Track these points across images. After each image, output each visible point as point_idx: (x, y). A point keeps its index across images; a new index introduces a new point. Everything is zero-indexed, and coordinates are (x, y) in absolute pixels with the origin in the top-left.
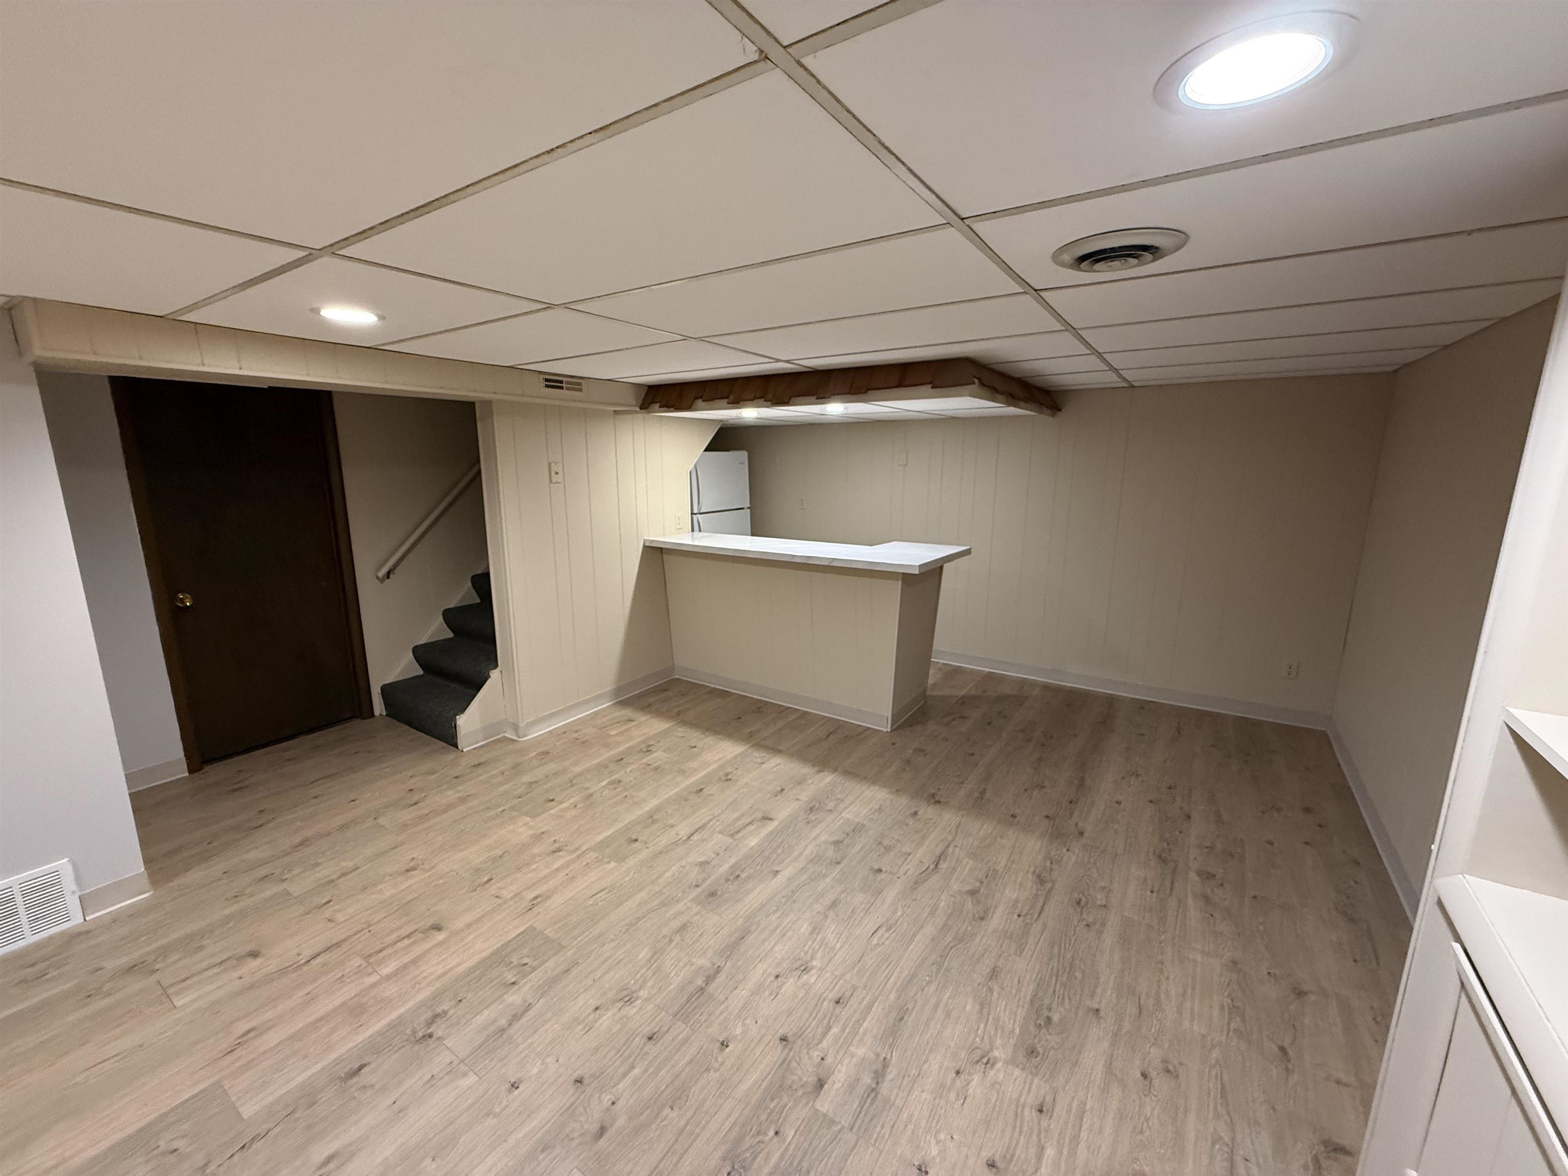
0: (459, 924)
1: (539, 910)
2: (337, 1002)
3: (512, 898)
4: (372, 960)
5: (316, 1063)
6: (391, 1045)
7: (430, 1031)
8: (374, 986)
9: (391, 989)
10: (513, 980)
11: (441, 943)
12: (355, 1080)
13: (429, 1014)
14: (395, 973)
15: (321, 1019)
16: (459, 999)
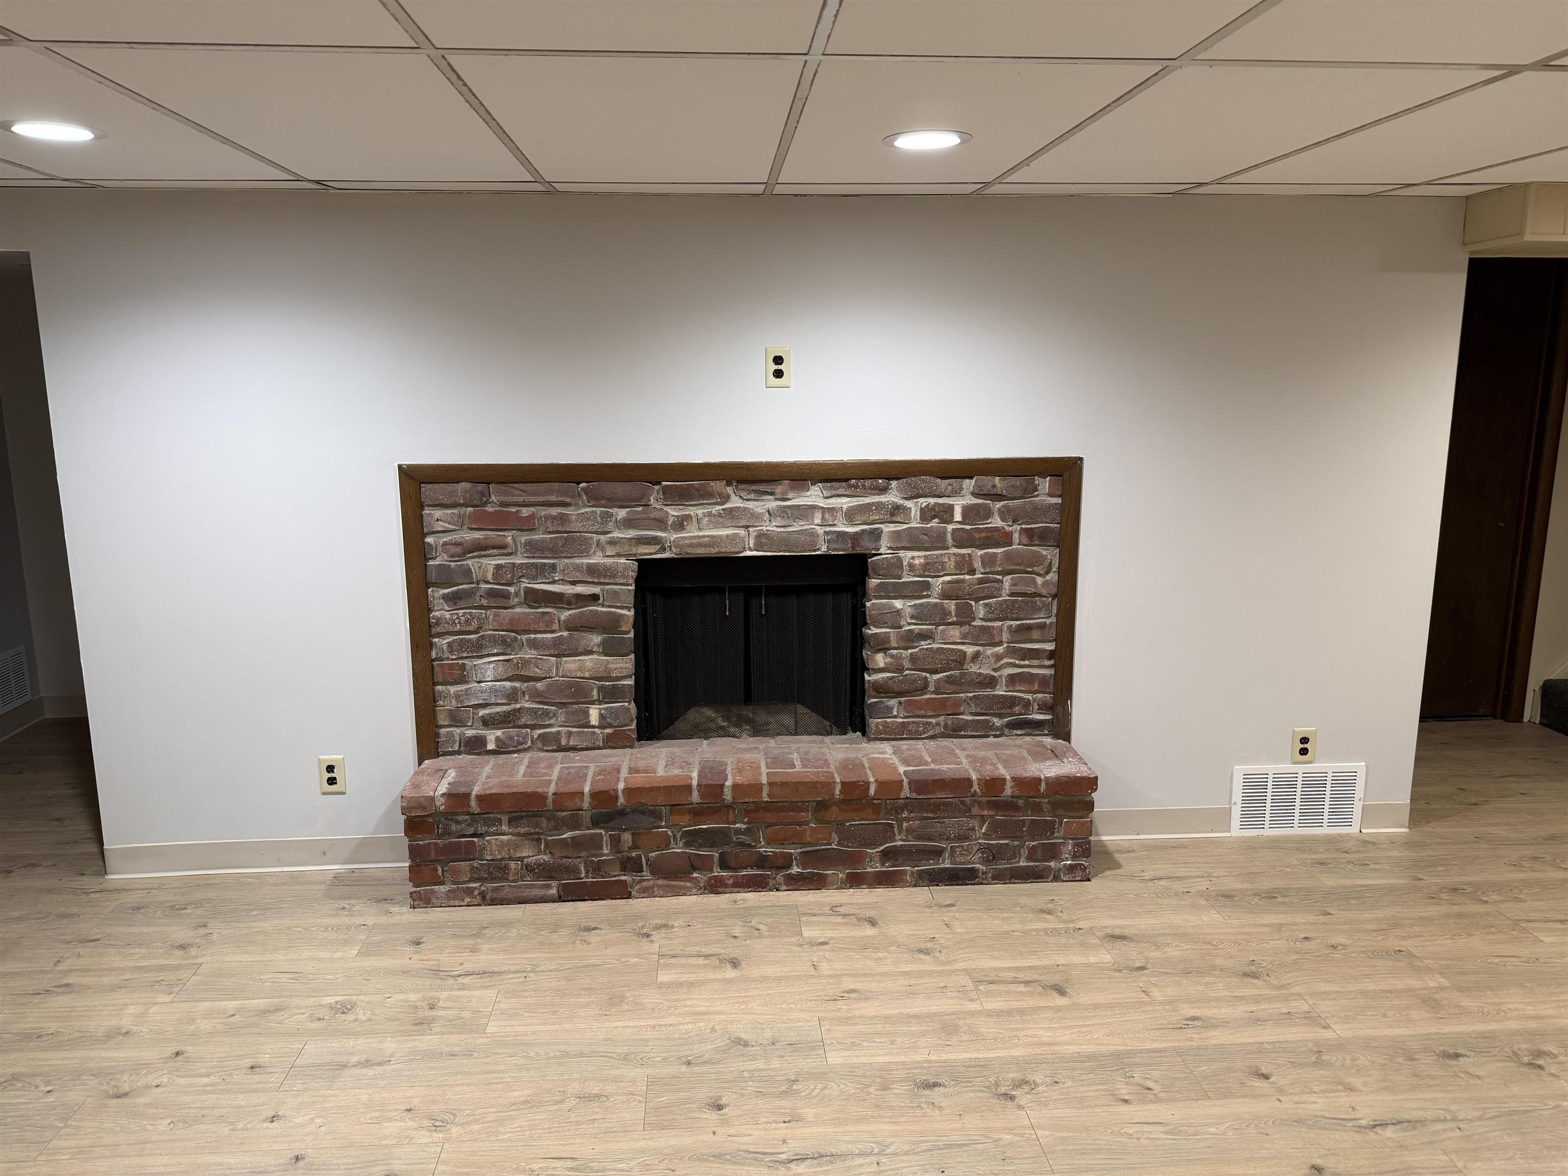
0: (1085, 999)
1: (1194, 1036)
2: (934, 1009)
3: (1160, 1003)
4: (981, 988)
5: (898, 1054)
6: (971, 1082)
7: (1014, 1093)
8: (972, 1014)
9: (988, 1027)
10: (1126, 1097)
11: (1057, 1009)
12: (927, 1092)
13: (1017, 1075)
14: (999, 1013)
15: (916, 1016)
16: (1056, 1080)
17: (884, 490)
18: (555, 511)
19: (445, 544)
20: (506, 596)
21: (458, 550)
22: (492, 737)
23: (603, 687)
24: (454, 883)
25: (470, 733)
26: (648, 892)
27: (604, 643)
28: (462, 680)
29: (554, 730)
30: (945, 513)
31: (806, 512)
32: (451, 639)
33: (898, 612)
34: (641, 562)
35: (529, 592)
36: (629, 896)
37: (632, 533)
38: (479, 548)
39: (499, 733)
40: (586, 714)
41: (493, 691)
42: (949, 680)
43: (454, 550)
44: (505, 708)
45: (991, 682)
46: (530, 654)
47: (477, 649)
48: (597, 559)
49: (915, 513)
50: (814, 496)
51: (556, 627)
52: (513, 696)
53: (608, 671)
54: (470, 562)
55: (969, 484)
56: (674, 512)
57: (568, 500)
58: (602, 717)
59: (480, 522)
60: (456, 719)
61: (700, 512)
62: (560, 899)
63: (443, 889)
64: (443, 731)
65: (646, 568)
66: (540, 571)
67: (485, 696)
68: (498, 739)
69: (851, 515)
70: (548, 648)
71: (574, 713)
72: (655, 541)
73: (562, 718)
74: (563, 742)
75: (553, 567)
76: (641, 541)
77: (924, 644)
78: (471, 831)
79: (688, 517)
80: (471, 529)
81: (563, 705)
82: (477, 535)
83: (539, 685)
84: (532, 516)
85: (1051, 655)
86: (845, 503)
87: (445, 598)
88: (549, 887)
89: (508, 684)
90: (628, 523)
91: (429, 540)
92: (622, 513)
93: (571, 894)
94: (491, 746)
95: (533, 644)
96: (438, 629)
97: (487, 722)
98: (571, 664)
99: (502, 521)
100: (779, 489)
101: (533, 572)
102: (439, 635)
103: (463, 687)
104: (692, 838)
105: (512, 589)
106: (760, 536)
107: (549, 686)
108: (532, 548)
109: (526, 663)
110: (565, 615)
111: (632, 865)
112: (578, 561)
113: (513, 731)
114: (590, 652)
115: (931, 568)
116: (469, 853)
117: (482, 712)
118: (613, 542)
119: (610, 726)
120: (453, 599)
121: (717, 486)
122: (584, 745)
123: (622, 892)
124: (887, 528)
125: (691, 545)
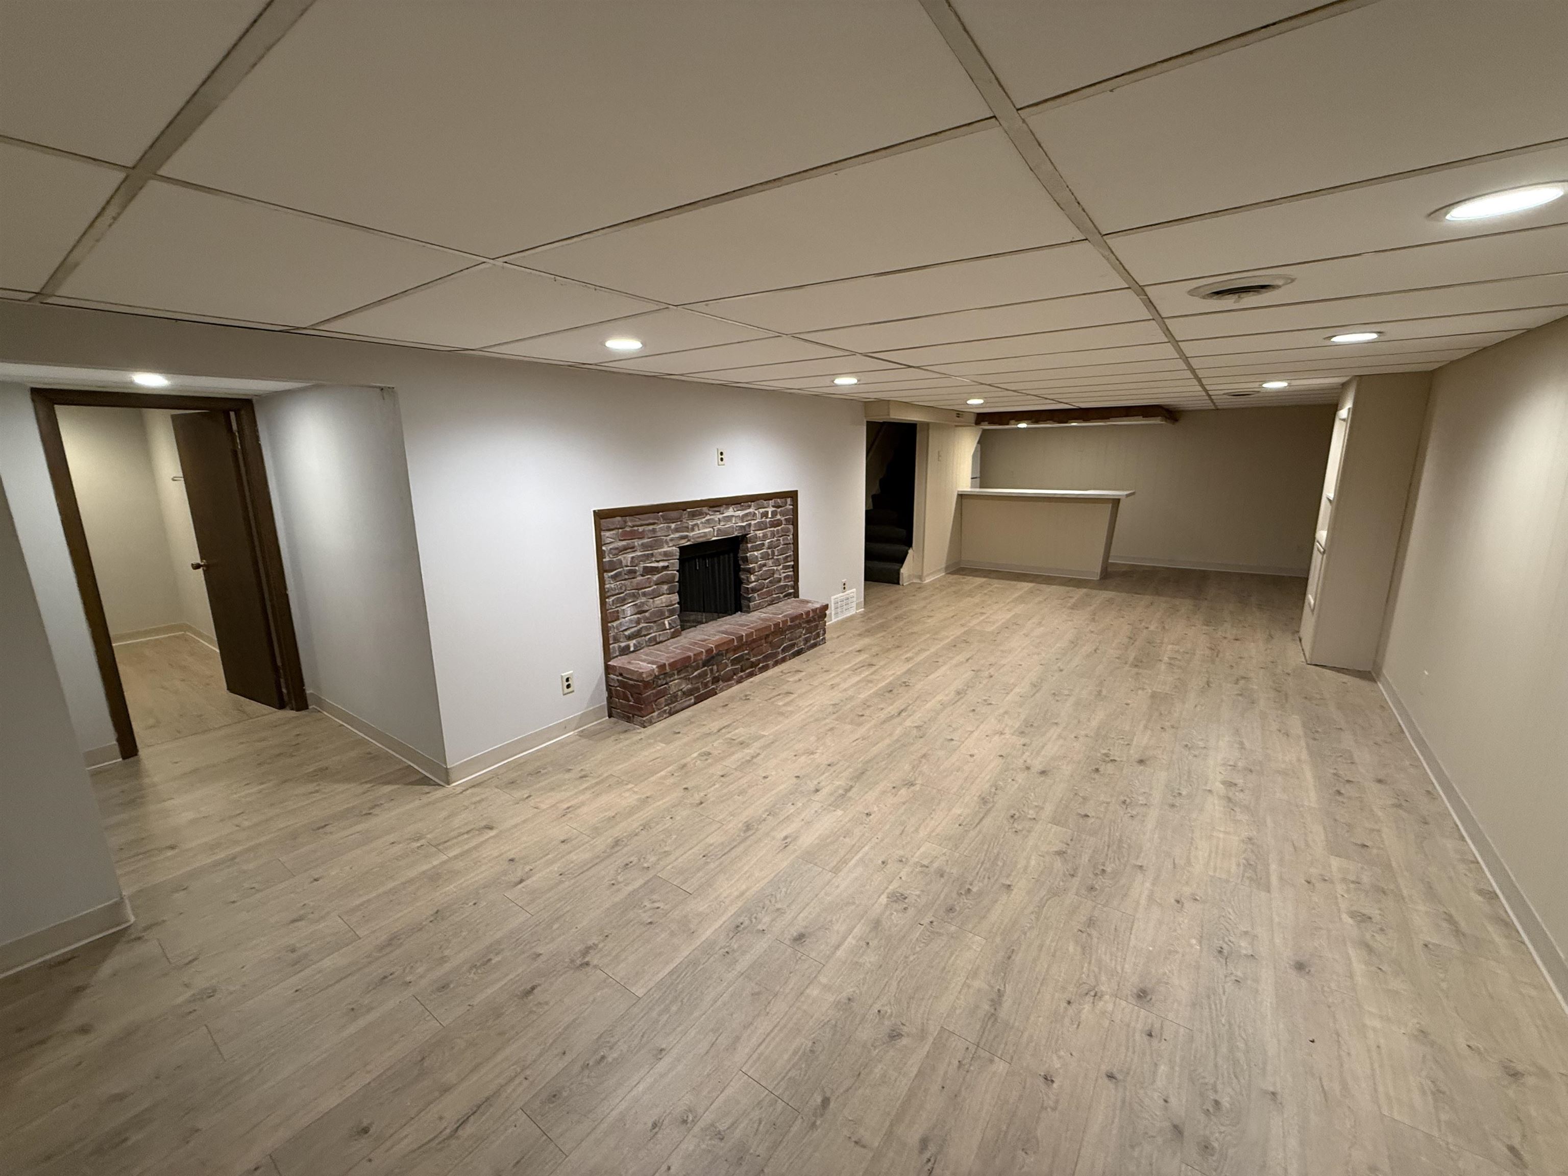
17: (750, 507)
18: (651, 527)
19: (611, 549)
20: (635, 572)
21: (616, 552)
22: (632, 643)
23: (670, 610)
24: (659, 709)
25: (623, 645)
26: (722, 690)
27: (669, 589)
28: (618, 619)
29: (653, 635)
30: (765, 515)
31: (729, 518)
32: (613, 598)
33: (757, 556)
34: (681, 548)
35: (645, 568)
36: (716, 694)
37: (677, 535)
38: (625, 549)
39: (634, 641)
40: (664, 624)
41: (631, 621)
42: (770, 582)
43: (614, 552)
44: (635, 629)
45: (779, 580)
46: (643, 599)
47: (623, 601)
48: (666, 549)
49: (758, 516)
50: (730, 512)
51: (652, 584)
52: (638, 622)
53: (671, 601)
54: (619, 557)
55: (771, 502)
56: (691, 523)
57: (656, 521)
58: (669, 624)
59: (626, 536)
60: (616, 640)
61: (699, 522)
62: (695, 703)
63: (655, 714)
64: (611, 646)
65: (682, 549)
66: (648, 557)
67: (627, 624)
68: (634, 645)
69: (742, 518)
70: (650, 595)
71: (659, 625)
72: (686, 537)
73: (655, 628)
74: (658, 640)
75: (652, 554)
76: (682, 538)
77: (765, 569)
78: (664, 682)
79: (697, 525)
80: (620, 540)
81: (655, 622)
82: (624, 543)
83: (647, 614)
84: (644, 531)
85: (793, 567)
86: (740, 513)
87: (612, 577)
88: (691, 699)
89: (635, 616)
90: (677, 530)
91: (604, 548)
92: (673, 526)
93: (699, 700)
94: (632, 649)
95: (644, 594)
96: (609, 594)
97: (629, 638)
98: (658, 601)
99: (633, 535)
100: (722, 509)
101: (644, 558)
102: (608, 597)
103: (618, 622)
104: (735, 662)
105: (637, 568)
106: (719, 530)
107: (651, 614)
108: (645, 547)
109: (643, 603)
110: (655, 578)
111: (716, 680)
112: (659, 550)
113: (639, 639)
114: (663, 594)
115: (765, 537)
116: (662, 694)
117: (627, 633)
118: (672, 540)
119: (673, 627)
120: (614, 577)
121: (705, 509)
122: (666, 638)
123: (713, 693)
124: (753, 522)
125: (698, 537)
